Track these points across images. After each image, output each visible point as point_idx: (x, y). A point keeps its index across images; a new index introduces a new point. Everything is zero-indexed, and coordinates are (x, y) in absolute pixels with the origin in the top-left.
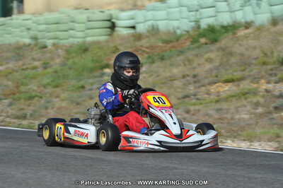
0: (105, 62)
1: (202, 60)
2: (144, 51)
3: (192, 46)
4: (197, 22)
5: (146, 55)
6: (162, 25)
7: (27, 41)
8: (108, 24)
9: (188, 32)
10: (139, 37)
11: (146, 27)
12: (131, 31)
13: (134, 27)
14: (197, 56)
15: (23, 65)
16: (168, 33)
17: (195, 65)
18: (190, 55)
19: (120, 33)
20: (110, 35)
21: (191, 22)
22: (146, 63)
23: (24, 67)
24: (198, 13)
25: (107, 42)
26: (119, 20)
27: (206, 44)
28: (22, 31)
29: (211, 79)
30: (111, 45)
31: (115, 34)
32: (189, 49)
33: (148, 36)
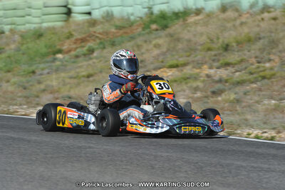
0: (58, 47)
1: (151, 46)
2: (97, 37)
3: (143, 32)
4: (150, 8)
5: (98, 41)
6: (117, 11)
8: (64, 10)
9: (141, 18)
10: (93, 23)
11: (102, 13)
12: (87, 17)
13: (89, 13)
14: (146, 41)
16: (122, 19)
17: (143, 50)
18: (139, 41)
19: (76, 19)
20: (65, 21)
21: (145, 8)
22: (97, 49)
25: (62, 27)
26: (75, 6)
27: (157, 30)
29: (157, 64)
30: (66, 31)
31: (71, 19)
32: (139, 35)
33: (102, 23)
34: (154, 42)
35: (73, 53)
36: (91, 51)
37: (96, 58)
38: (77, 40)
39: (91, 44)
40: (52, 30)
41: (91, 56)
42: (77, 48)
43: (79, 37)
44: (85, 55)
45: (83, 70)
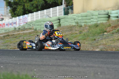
0: (105, 30)
7: (74, 24)
8: (107, 16)
15: (71, 33)
19: (112, 19)
23: (72, 33)
25: (106, 23)
28: (72, 20)
30: (108, 24)
35: (111, 32)
40: (102, 24)
42: (113, 30)
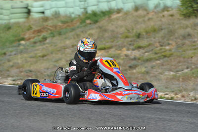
1: (86, 35)
2: (49, 29)
3: (81, 25)
4: (85, 9)
5: (49, 32)
6: (62, 11)
9: (79, 16)
10: (46, 19)
11: (52, 12)
12: (41, 15)
13: (43, 13)
14: (83, 32)
16: (66, 16)
18: (78, 31)
20: (26, 18)
21: (81, 9)
22: (49, 37)
24: (86, 3)
26: (33, 7)
27: (90, 24)
31: (30, 17)
32: (78, 27)
33: (52, 19)
34: (88, 32)
36: (45, 39)
37: (48, 43)
38: (35, 31)
39: (44, 34)
41: (45, 42)
43: (36, 29)
44: (40, 41)
45: (39, 52)
